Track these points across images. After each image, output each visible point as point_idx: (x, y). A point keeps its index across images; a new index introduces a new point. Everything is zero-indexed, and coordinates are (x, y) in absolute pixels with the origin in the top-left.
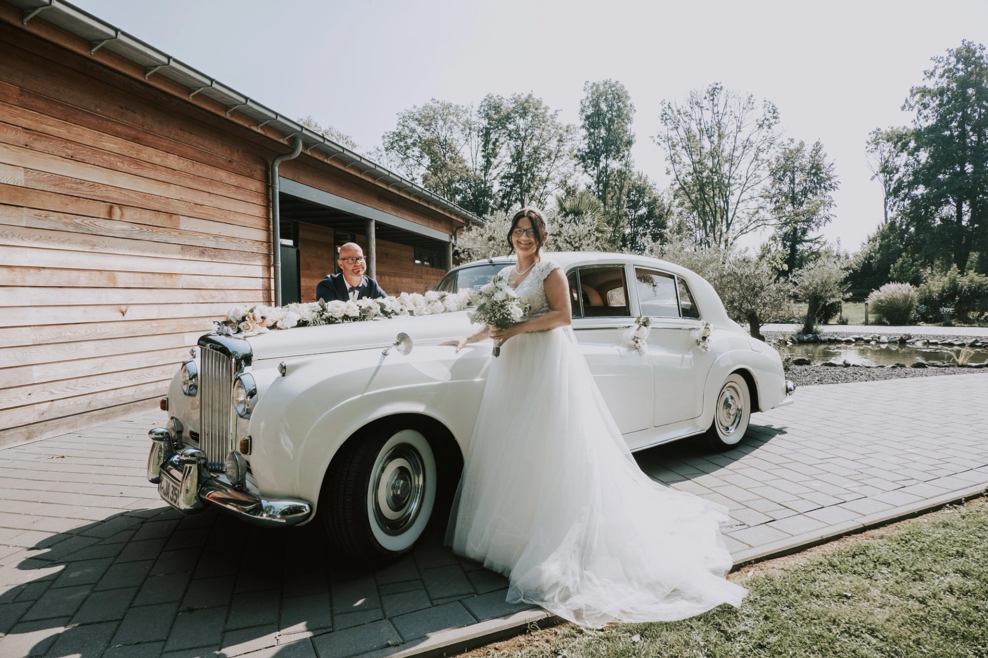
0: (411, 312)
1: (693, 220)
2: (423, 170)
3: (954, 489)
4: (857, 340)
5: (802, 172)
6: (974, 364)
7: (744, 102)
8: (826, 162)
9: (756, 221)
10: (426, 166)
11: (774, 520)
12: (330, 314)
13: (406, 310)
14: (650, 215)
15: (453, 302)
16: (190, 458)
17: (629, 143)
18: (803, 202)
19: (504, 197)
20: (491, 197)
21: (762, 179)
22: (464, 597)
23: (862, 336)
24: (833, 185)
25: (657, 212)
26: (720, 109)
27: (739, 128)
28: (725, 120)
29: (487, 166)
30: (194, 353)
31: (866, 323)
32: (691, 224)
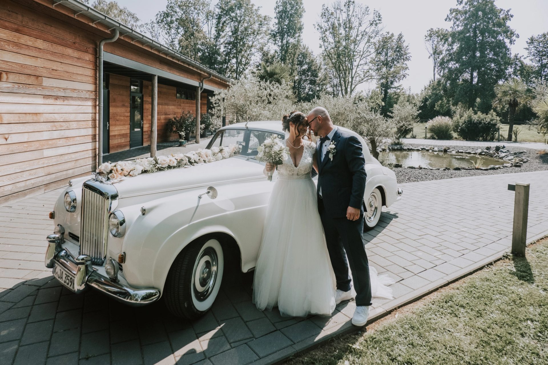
0: (205, 161)
1: (332, 73)
2: (179, 37)
3: (488, 256)
4: (422, 149)
5: (392, 50)
6: (483, 168)
7: (363, 10)
8: (405, 45)
9: (367, 77)
10: (181, 34)
11: (403, 280)
12: (160, 165)
13: (202, 160)
14: (309, 69)
15: (227, 153)
16: (81, 261)
17: (300, 29)
18: (392, 66)
19: (226, 55)
20: (219, 55)
21: (371, 53)
22: (248, 340)
23: (425, 147)
24: (408, 57)
25: (313, 68)
26: (350, 13)
27: (360, 24)
28: (353, 19)
29: (217, 37)
30: (71, 184)
31: (426, 138)
32: (331, 75)
